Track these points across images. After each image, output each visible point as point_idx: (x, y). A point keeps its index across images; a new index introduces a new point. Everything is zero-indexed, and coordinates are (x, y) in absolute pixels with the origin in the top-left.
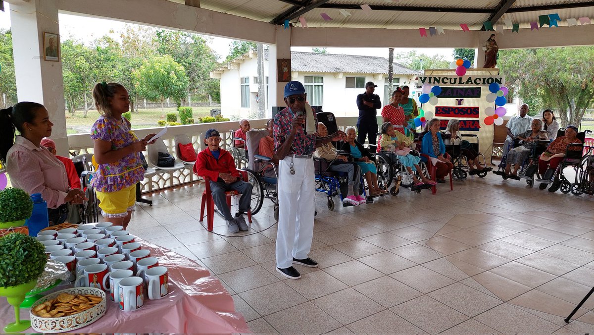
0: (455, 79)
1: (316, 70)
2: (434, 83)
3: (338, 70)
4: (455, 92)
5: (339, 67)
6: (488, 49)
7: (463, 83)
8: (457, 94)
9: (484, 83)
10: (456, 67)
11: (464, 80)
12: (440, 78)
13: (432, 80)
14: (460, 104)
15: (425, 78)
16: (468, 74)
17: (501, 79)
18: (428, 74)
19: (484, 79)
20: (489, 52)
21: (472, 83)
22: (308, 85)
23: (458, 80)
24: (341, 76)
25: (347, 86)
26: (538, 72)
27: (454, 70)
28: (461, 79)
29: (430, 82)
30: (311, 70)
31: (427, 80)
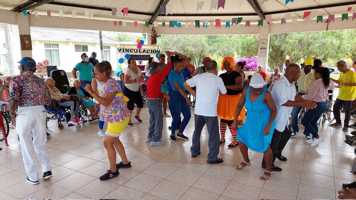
0: (137, 50)
1: (52, 40)
2: (126, 52)
3: (68, 40)
4: (137, 57)
5: (69, 39)
6: (152, 34)
7: (141, 52)
8: (139, 58)
9: (152, 53)
10: (137, 43)
11: (142, 51)
12: (129, 49)
13: (125, 50)
14: (140, 64)
15: (121, 49)
16: (143, 47)
17: (160, 50)
18: (122, 47)
19: (152, 50)
20: (153, 36)
21: (146, 52)
22: (48, 50)
23: (138, 51)
24: (71, 44)
25: (76, 51)
26: (179, 46)
27: (136, 45)
28: (140, 50)
29: (124, 52)
30: (49, 40)
31: (122, 50)
